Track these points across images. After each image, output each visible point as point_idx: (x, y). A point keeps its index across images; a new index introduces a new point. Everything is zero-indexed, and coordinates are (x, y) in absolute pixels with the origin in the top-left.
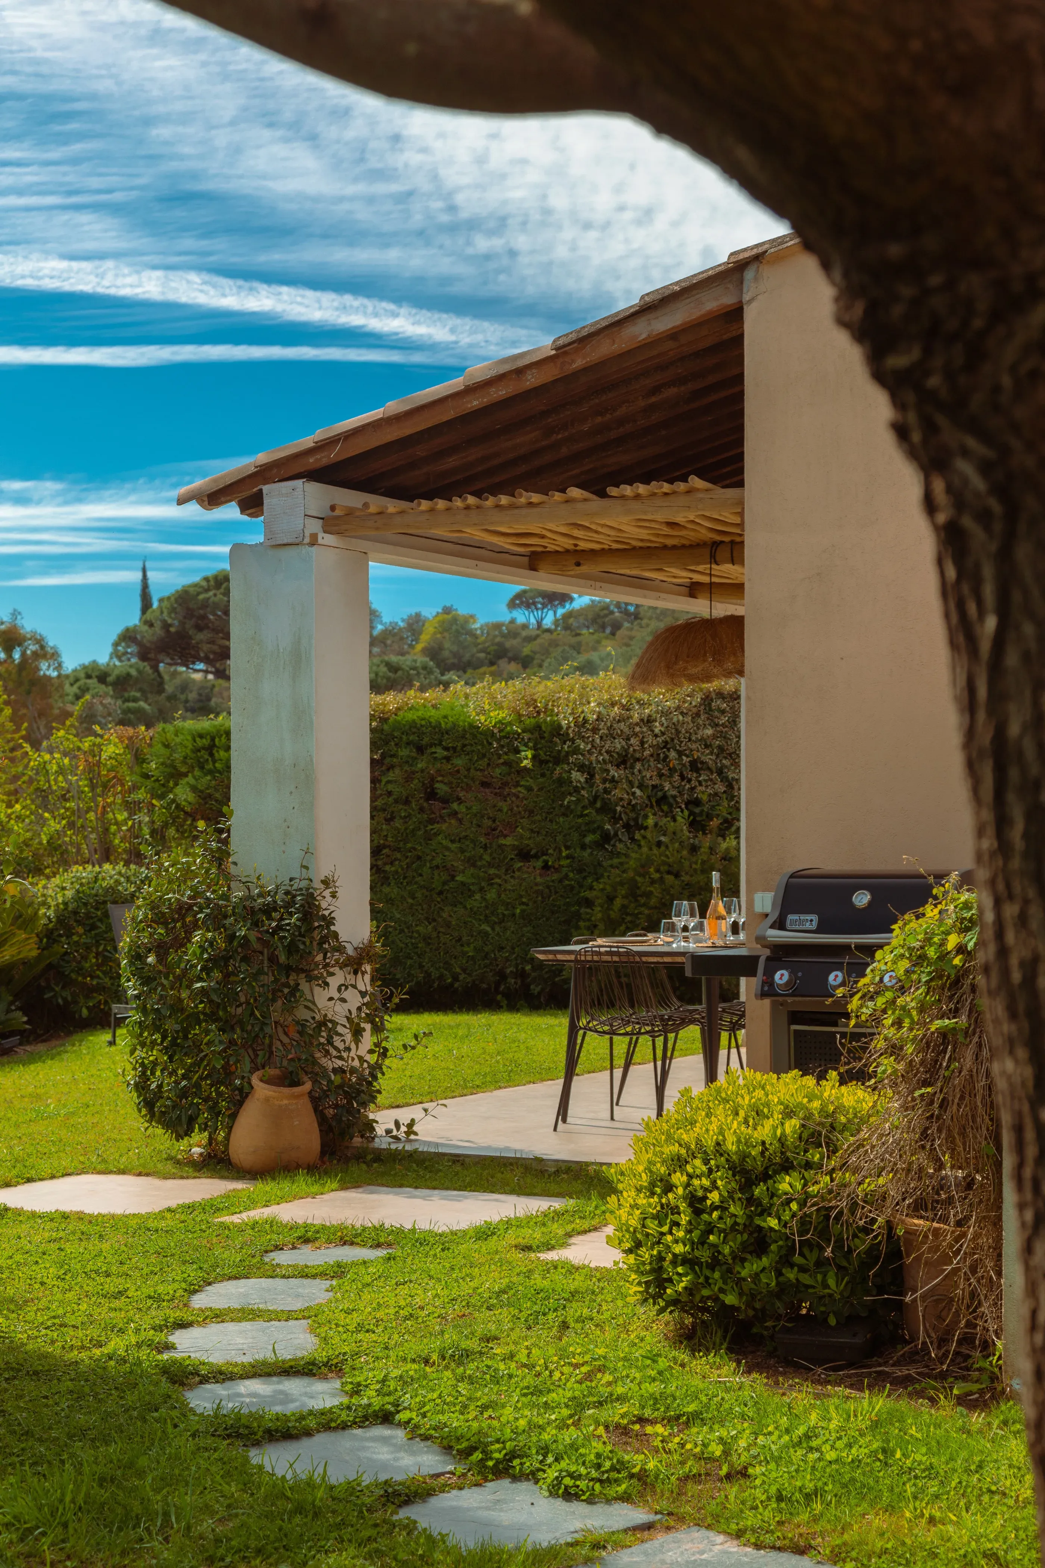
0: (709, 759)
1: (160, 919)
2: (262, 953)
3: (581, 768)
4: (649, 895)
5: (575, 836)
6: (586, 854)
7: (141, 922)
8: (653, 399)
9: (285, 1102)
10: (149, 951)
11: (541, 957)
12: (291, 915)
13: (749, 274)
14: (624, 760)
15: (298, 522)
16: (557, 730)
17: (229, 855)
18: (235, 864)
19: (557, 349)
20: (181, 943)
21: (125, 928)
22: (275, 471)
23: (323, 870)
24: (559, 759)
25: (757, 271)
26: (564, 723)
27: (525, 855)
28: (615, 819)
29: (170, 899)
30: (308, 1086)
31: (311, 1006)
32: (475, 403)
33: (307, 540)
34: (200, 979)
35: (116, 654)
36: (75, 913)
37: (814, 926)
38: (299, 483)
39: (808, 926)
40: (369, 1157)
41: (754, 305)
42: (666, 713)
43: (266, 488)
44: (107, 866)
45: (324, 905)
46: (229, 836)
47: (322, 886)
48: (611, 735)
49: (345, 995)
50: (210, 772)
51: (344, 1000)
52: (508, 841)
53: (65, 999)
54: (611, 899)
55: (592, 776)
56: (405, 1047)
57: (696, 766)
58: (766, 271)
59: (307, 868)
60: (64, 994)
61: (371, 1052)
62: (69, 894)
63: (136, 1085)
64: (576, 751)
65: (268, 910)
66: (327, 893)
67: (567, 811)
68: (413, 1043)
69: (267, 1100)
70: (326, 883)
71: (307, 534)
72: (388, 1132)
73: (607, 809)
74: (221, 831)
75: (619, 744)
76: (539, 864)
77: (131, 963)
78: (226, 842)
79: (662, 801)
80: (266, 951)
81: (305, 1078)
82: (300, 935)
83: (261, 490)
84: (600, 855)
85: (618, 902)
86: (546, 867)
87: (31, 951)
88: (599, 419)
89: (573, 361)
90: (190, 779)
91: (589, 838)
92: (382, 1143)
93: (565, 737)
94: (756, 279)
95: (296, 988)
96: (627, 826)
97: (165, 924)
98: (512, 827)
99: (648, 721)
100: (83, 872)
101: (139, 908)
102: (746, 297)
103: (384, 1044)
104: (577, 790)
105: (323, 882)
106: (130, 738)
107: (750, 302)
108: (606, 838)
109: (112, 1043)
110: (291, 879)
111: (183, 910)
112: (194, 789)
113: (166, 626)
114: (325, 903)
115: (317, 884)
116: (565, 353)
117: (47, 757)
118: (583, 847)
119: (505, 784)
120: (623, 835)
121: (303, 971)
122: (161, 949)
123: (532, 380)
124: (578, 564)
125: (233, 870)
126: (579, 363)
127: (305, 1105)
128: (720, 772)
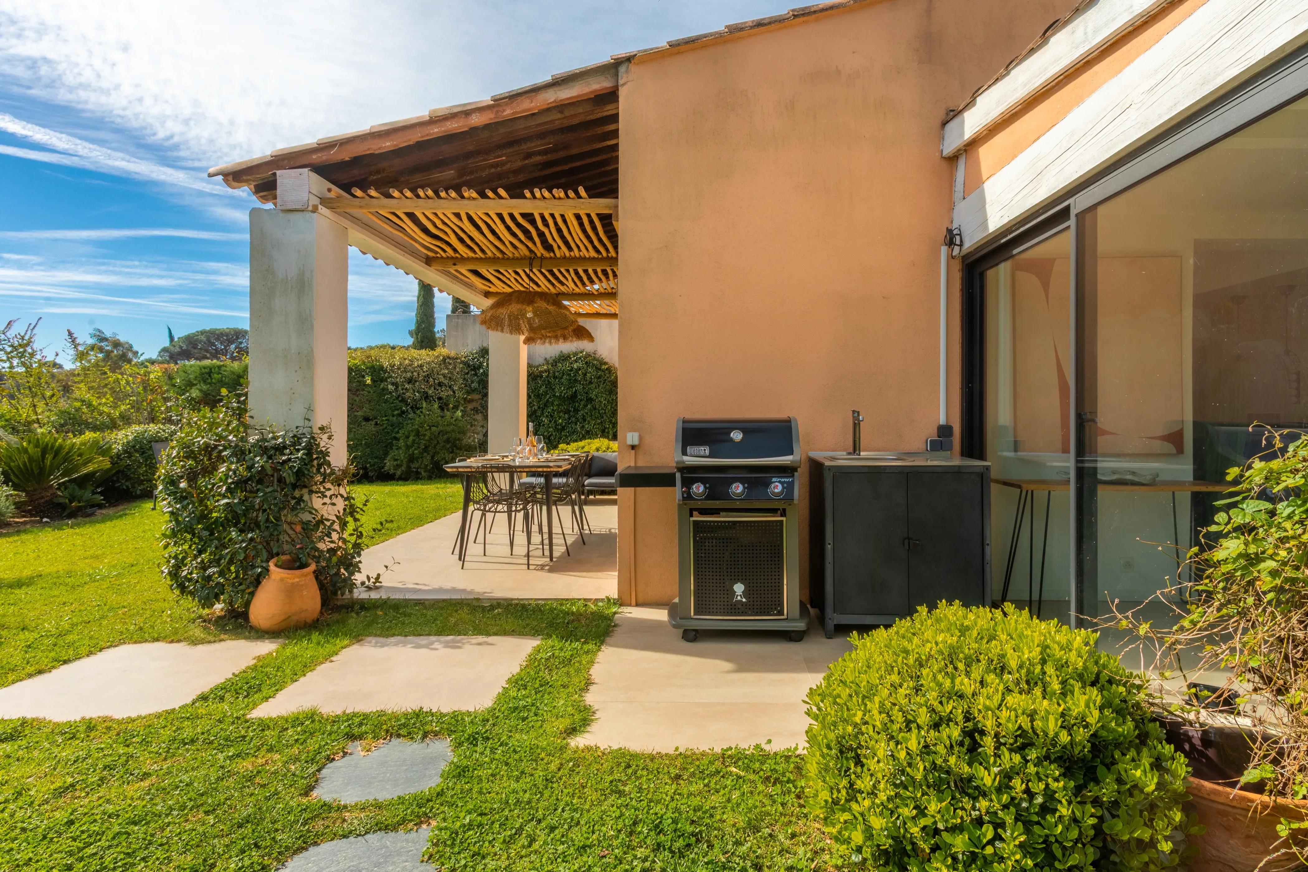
0: (446, 382)
1: (190, 455)
2: (273, 476)
3: (393, 384)
4: (425, 435)
5: (390, 411)
6: (395, 418)
7: (174, 458)
8: (527, 162)
9: (296, 580)
10: (182, 477)
11: (449, 470)
12: (298, 450)
13: (622, 69)
14: (410, 381)
15: (305, 196)
16: (381, 368)
17: (246, 411)
18: (252, 417)
19: (494, 101)
20: (209, 471)
21: (161, 462)
22: (286, 162)
23: (320, 420)
24: (382, 380)
25: (628, 67)
26: (385, 366)
27: (367, 419)
28: (407, 405)
29: (199, 442)
30: (313, 567)
31: (312, 511)
32: (436, 131)
33: (310, 208)
34: (224, 497)
35: (159, 355)
36: (134, 447)
37: (707, 452)
38: (306, 170)
39: (702, 453)
40: (357, 607)
41: (625, 87)
42: (429, 363)
43: (279, 173)
44: (151, 425)
45: (322, 444)
46: (247, 398)
47: (319, 432)
48: (405, 371)
49: (334, 500)
50: (210, 384)
51: (334, 504)
52: (359, 413)
53: (127, 486)
54: (408, 437)
55: (397, 387)
56: (374, 530)
57: (440, 384)
58: (632, 67)
59: (309, 420)
60: (127, 484)
61: (351, 535)
62: (130, 438)
63: (170, 573)
64: (391, 377)
65: (281, 449)
66: (325, 437)
67: (386, 401)
68: (379, 527)
69: (282, 580)
70: (322, 429)
71: (310, 204)
72: (363, 583)
73: (404, 401)
74: (239, 396)
75: (409, 375)
76: (373, 423)
77: (166, 488)
78: (244, 402)
79: (426, 397)
80: (276, 475)
81: (310, 561)
82: (306, 464)
83: (275, 174)
84: (400, 419)
85: (411, 438)
86: (376, 424)
87: (107, 464)
88: (493, 170)
89: (504, 111)
90: (198, 386)
91: (396, 412)
92: (360, 594)
93: (385, 371)
94: (627, 71)
95: (300, 500)
96: (412, 408)
97: (195, 458)
98: (361, 408)
99: (421, 366)
100: (136, 428)
101: (173, 448)
102: (621, 82)
103: (360, 529)
104: (390, 393)
105: (320, 429)
106: (166, 369)
107: (623, 85)
108: (403, 412)
109: (154, 509)
110: (297, 427)
111: (208, 449)
112: (201, 390)
113: (181, 347)
114: (323, 441)
115: (316, 430)
116: (499, 105)
117: (120, 376)
118: (393, 416)
119: (358, 390)
120: (410, 410)
121: (305, 487)
122: (192, 477)
123: (476, 120)
124: (455, 264)
125: (248, 420)
126: (508, 112)
127: (312, 579)
128: (450, 387)
